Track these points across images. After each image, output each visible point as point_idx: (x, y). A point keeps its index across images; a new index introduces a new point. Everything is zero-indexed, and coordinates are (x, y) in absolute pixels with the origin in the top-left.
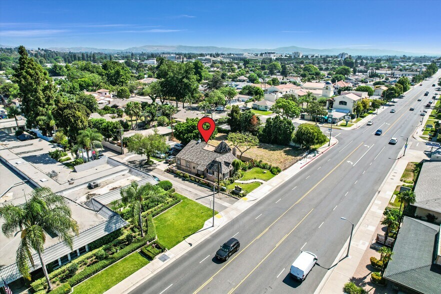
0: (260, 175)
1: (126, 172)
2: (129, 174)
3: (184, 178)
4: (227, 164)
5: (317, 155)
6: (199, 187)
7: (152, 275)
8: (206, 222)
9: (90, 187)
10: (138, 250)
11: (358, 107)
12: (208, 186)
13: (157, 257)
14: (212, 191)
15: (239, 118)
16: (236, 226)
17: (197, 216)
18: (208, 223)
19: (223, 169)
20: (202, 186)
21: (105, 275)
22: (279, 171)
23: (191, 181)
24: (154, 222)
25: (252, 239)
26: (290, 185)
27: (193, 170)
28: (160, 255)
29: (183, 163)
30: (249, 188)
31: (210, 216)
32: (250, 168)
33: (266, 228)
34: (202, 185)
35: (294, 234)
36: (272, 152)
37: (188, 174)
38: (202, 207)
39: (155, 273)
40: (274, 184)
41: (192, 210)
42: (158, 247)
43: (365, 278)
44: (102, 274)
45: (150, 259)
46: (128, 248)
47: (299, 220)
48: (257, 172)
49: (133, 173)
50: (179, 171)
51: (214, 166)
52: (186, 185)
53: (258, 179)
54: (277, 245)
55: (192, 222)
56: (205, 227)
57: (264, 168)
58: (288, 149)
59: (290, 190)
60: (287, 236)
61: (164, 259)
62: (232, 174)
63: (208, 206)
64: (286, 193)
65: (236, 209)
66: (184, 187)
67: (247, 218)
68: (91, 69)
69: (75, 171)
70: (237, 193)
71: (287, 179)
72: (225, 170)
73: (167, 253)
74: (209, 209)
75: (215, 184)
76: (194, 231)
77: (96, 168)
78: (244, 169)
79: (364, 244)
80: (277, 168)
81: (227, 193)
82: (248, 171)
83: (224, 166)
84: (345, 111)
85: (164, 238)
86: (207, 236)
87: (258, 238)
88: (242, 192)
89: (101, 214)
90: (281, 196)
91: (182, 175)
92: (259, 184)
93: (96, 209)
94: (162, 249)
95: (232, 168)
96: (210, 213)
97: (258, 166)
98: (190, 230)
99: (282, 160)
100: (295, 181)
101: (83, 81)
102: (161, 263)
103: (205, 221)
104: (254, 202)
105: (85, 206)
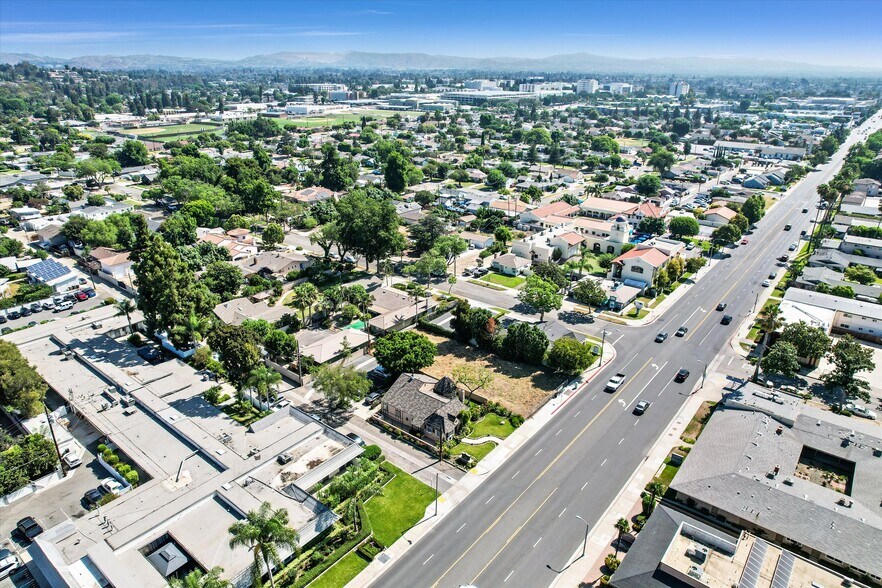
0: (496, 428)
1: (320, 434)
2: (324, 437)
3: (395, 435)
4: (452, 418)
5: (579, 385)
6: (415, 450)
7: (374, 579)
8: (428, 509)
9: (281, 462)
10: (355, 549)
11: (661, 277)
12: (426, 449)
13: (377, 557)
14: (433, 457)
15: (468, 321)
16: (463, 514)
17: (417, 501)
18: (430, 510)
19: (446, 427)
20: (418, 449)
21: (325, 581)
22: (522, 422)
23: (404, 441)
24: (366, 511)
25: (481, 532)
26: (534, 447)
27: (405, 422)
28: (380, 554)
29: (392, 411)
30: (480, 453)
31: (432, 500)
32: (482, 415)
33: (498, 516)
34: (418, 447)
35: (529, 527)
36: (515, 380)
37: (399, 430)
38: (422, 487)
39: (378, 576)
40: (513, 445)
41: (409, 491)
42: (376, 545)
43: (595, 582)
44: (322, 579)
45: (369, 560)
46: (343, 548)
47: (537, 506)
48: (493, 423)
49: (330, 435)
50: (387, 424)
51: (435, 420)
52: (398, 447)
53: (493, 435)
54: (508, 541)
55: (412, 508)
56: (426, 516)
57: (501, 414)
58: (539, 373)
59: (532, 456)
60: (520, 528)
61: (384, 560)
62: (458, 431)
63: (428, 483)
64: (527, 460)
65: (462, 488)
66: (396, 451)
67: (476, 503)
68: (207, 174)
69: (251, 431)
70: (463, 463)
71: (531, 435)
72: (449, 427)
73: (387, 552)
74: (430, 489)
75: (436, 449)
76: (414, 521)
77: (277, 424)
78: (474, 419)
79: (605, 539)
80: (519, 417)
81: (452, 461)
82: (481, 420)
83: (447, 422)
84: (639, 284)
85: (380, 532)
86: (430, 529)
87: (487, 531)
88: (471, 461)
89: (307, 506)
90: (521, 466)
91: (391, 430)
92: (493, 445)
93: (299, 498)
94: (380, 547)
95: (457, 422)
96: (431, 494)
97: (493, 411)
98: (409, 521)
99: (528, 399)
100: (541, 440)
101: (199, 208)
102: (382, 565)
103: (426, 506)
104: (485, 477)
105: (283, 492)
